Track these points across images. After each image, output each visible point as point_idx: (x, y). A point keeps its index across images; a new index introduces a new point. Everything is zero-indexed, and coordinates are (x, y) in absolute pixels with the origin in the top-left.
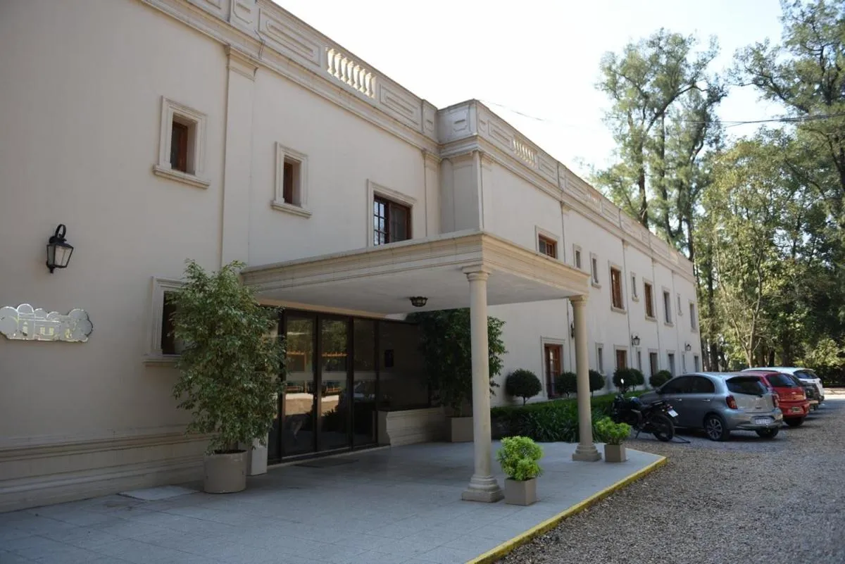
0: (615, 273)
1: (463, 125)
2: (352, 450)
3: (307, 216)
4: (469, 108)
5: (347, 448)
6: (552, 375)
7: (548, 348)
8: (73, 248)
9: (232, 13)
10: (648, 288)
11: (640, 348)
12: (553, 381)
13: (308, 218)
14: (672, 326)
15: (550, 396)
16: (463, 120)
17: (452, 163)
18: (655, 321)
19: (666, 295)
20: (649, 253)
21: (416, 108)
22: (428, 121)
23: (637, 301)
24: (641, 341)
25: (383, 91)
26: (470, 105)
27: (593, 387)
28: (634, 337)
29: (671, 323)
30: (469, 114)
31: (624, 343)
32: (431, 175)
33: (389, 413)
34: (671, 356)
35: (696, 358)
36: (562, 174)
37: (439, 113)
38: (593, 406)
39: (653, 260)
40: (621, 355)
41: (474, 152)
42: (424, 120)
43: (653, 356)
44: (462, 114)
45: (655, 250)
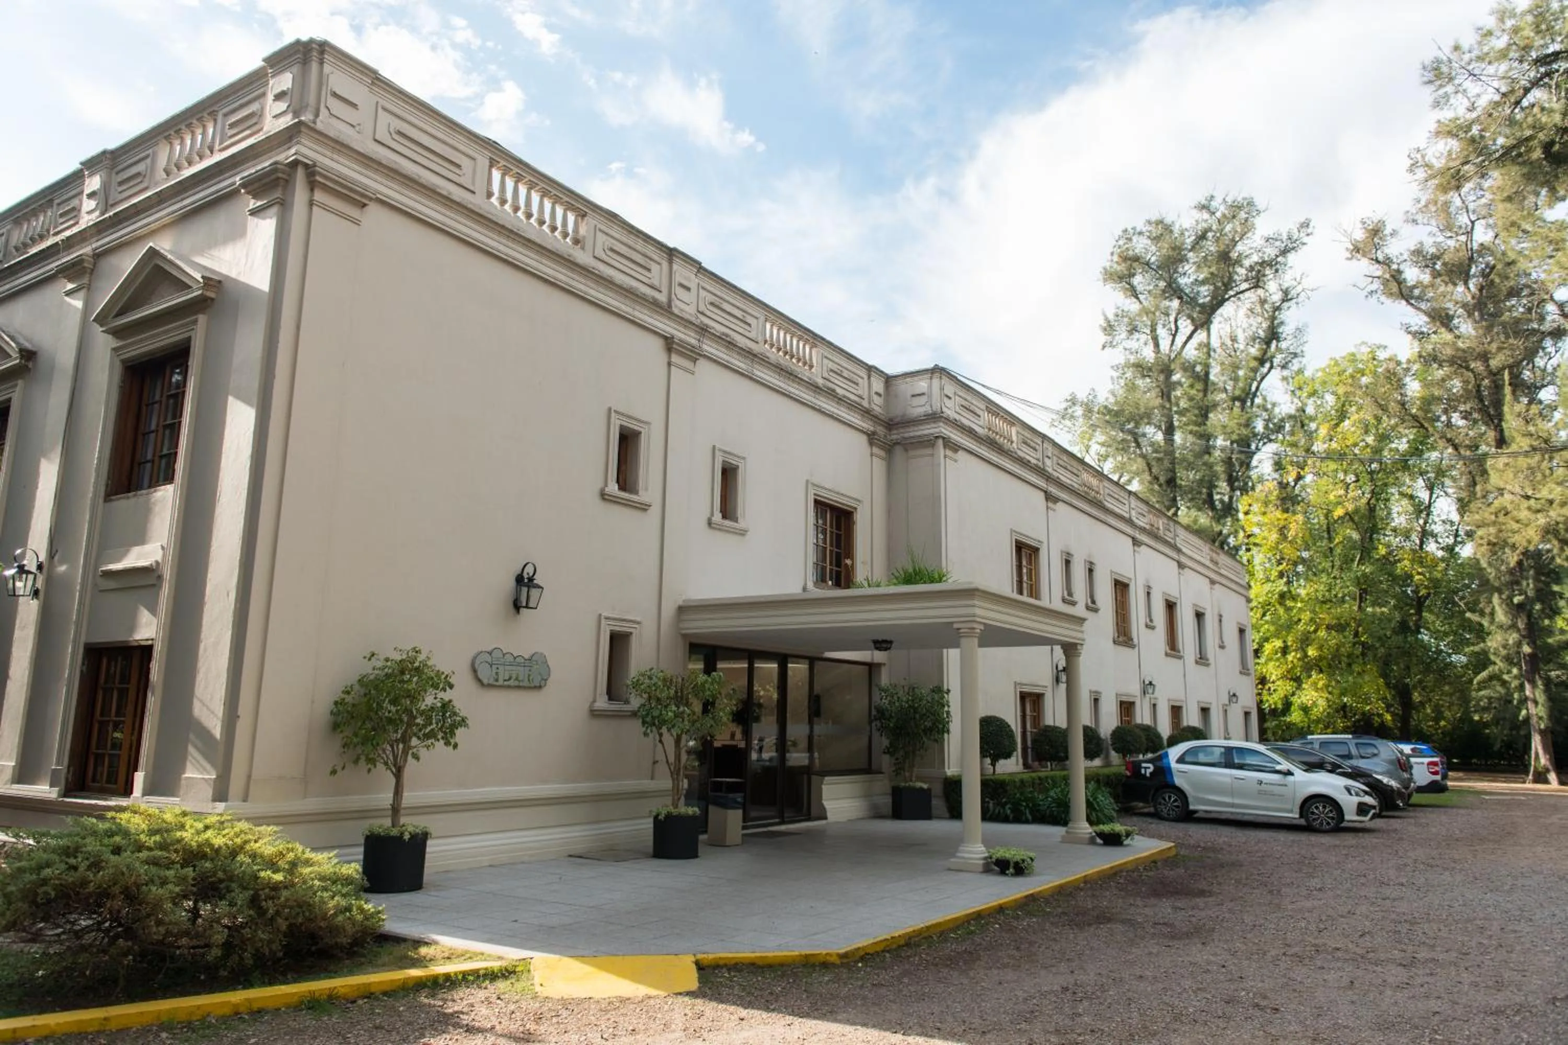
0: (1121, 587)
1: (923, 400)
2: (783, 822)
3: (743, 533)
4: (931, 378)
5: (777, 820)
6: (1029, 734)
7: (1023, 697)
8: (542, 588)
9: (673, 296)
10: (1170, 606)
11: (1156, 698)
12: (1029, 743)
13: (743, 535)
14: (1208, 665)
15: (1026, 765)
16: (923, 394)
17: (906, 450)
18: (1180, 658)
19: (1199, 616)
20: (1174, 554)
21: (862, 378)
22: (877, 393)
23: (1153, 628)
24: (1157, 689)
25: (825, 361)
26: (932, 373)
27: (1090, 754)
28: (1147, 682)
29: (1207, 660)
30: (930, 386)
31: (1133, 689)
32: (879, 466)
33: (826, 778)
34: (1205, 711)
35: (1247, 714)
36: (1050, 450)
37: (889, 380)
38: (1088, 780)
39: (1181, 566)
40: (1126, 707)
41: (937, 437)
42: (873, 393)
43: (1176, 711)
44: (922, 385)
45: (1184, 550)
